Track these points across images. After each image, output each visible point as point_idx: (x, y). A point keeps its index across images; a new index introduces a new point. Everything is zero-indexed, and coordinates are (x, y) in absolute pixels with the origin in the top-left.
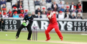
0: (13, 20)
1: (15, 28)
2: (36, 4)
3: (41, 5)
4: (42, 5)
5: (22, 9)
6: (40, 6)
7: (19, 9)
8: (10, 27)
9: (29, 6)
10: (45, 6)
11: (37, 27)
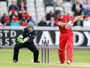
0: (10, 30)
1: (13, 43)
2: (47, 3)
3: (55, 5)
4: (57, 6)
5: (24, 12)
6: (54, 7)
7: (20, 12)
8: (6, 41)
9: (36, 8)
10: (61, 6)
11: (48, 41)
